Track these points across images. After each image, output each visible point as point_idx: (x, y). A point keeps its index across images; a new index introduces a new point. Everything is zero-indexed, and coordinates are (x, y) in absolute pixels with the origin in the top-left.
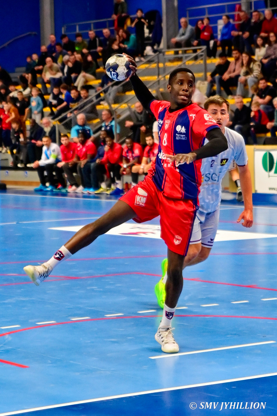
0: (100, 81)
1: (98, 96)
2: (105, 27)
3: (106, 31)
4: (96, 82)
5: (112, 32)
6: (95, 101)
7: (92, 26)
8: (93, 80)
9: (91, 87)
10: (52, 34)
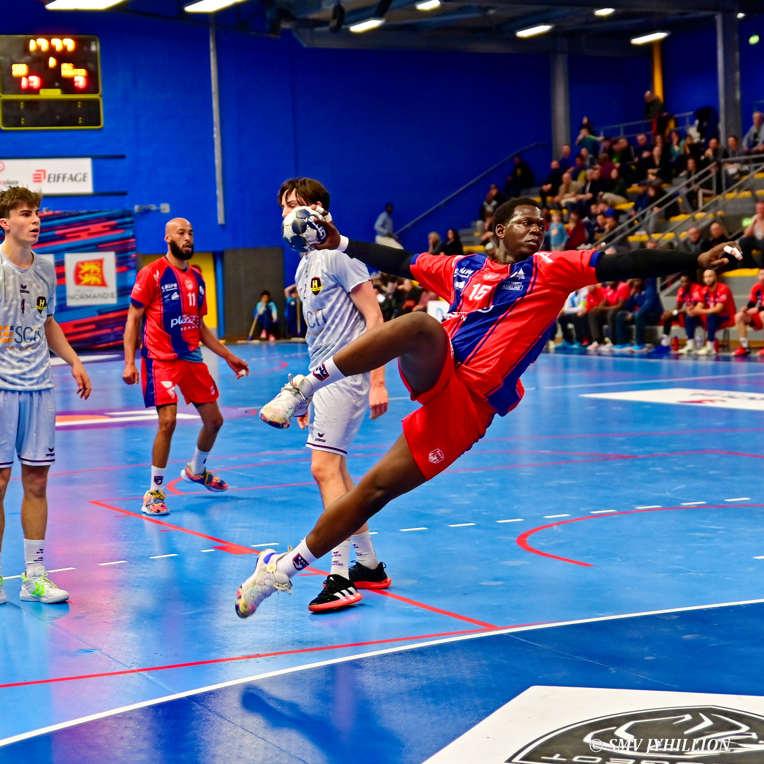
0: (632, 204)
1: (631, 225)
2: (640, 132)
3: (641, 138)
4: (627, 206)
5: (648, 137)
6: (628, 231)
7: (622, 131)
8: (624, 203)
9: (622, 212)
10: (566, 145)
